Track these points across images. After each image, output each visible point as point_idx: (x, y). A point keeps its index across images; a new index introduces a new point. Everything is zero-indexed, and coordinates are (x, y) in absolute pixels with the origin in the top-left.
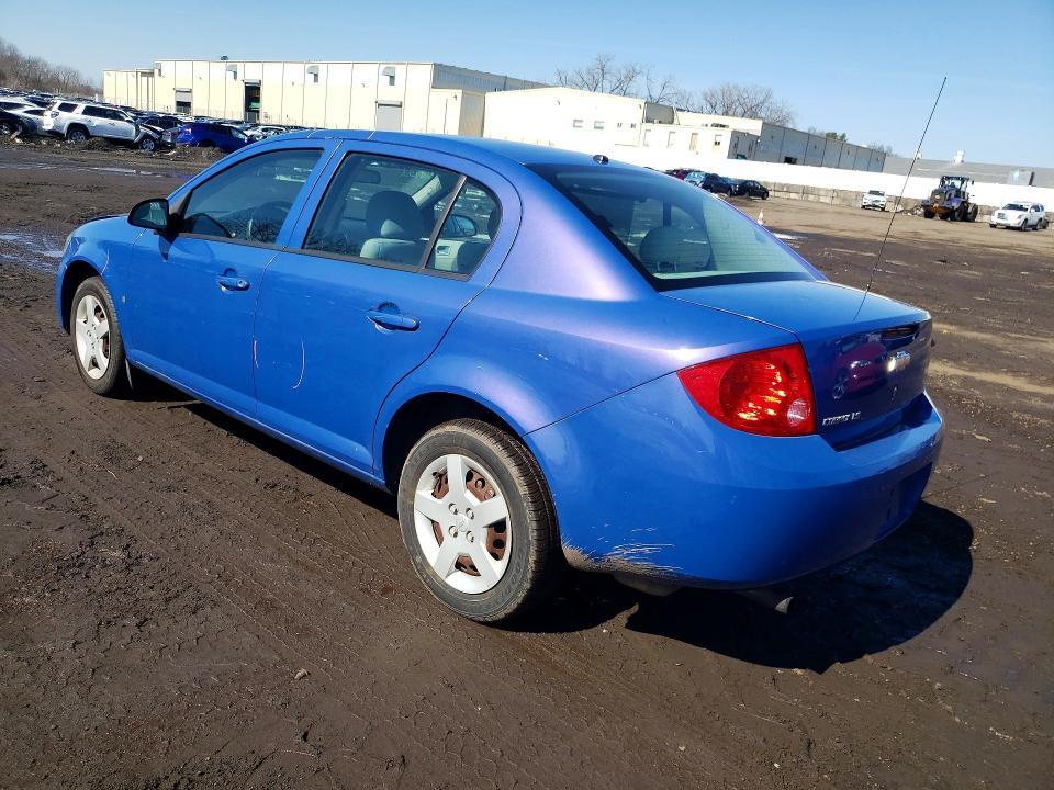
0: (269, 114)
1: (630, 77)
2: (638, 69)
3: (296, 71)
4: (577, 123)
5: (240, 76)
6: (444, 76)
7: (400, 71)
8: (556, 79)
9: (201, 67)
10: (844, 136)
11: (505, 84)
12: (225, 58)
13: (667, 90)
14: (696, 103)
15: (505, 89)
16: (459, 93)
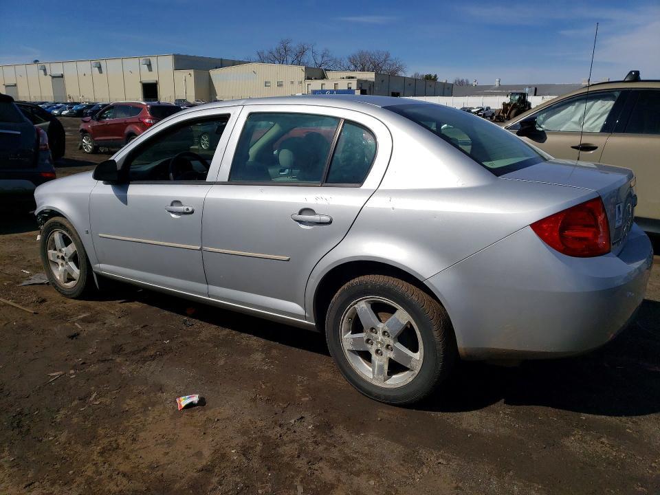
0: (71, 95)
1: (302, 52)
2: (306, 47)
3: (86, 67)
4: (267, 84)
5: (48, 73)
6: (182, 63)
7: (153, 61)
8: (257, 57)
9: (21, 69)
10: (436, 76)
11: (221, 64)
12: (36, 61)
13: (325, 58)
14: (345, 64)
15: (222, 66)
16: (192, 72)
